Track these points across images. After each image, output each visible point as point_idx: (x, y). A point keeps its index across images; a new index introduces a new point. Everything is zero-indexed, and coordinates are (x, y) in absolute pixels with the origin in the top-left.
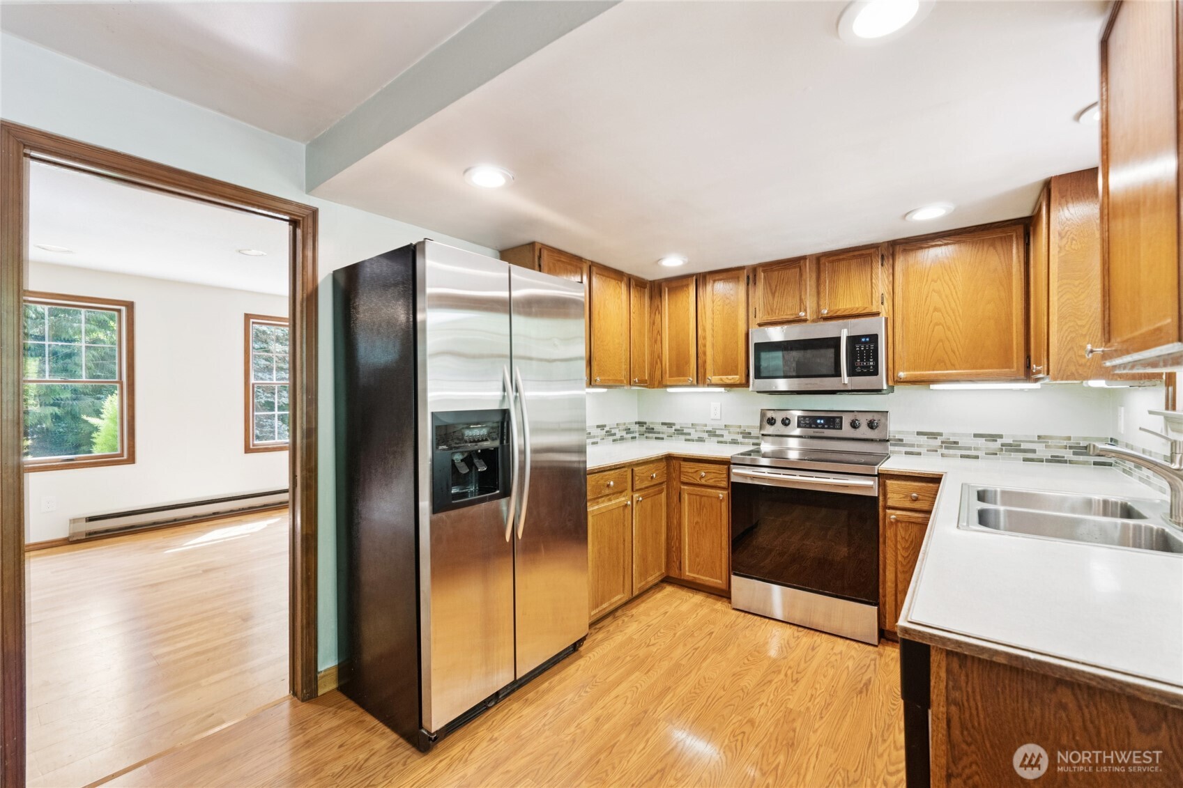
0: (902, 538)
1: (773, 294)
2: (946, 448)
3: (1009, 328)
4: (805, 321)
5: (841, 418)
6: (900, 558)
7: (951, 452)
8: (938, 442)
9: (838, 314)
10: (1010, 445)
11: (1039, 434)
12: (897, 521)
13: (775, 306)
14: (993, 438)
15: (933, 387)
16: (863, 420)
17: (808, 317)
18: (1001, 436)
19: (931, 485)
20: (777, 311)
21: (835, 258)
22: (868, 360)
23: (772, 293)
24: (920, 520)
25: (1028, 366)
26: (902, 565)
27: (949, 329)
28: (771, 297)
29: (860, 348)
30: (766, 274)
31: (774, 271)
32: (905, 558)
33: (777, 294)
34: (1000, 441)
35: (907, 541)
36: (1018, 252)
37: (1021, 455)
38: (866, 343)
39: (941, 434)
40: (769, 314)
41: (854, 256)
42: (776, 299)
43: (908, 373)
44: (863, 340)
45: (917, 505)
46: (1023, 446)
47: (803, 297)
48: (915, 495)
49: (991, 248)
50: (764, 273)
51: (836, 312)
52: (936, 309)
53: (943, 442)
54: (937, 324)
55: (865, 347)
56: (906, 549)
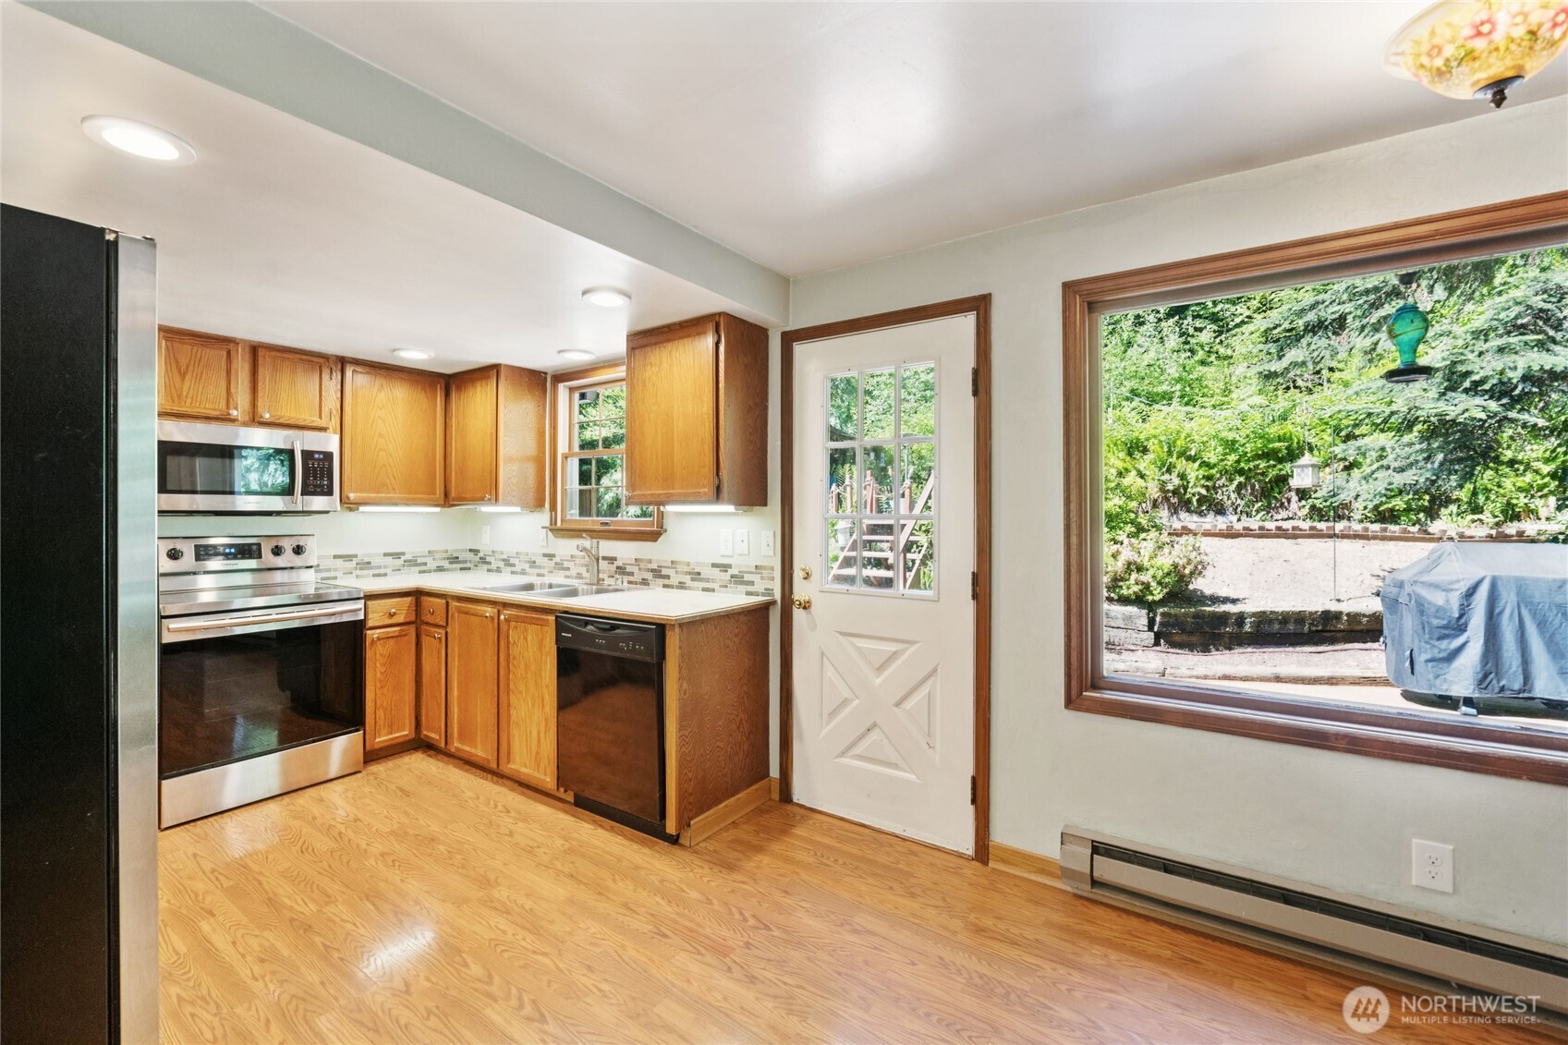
0: (381, 655)
1: (183, 375)
2: (361, 569)
3: (434, 460)
4: (233, 421)
5: (259, 545)
6: (379, 675)
7: (365, 572)
8: (353, 564)
9: (281, 421)
10: (410, 561)
11: (431, 549)
12: (379, 639)
13: (185, 394)
14: (397, 555)
15: (362, 509)
16: (287, 545)
17: (239, 418)
18: (403, 554)
19: (405, 599)
20: (189, 401)
21: (279, 354)
22: (322, 479)
23: (180, 372)
24: (397, 634)
25: (446, 495)
26: (380, 682)
27: (391, 456)
28: (178, 379)
29: (313, 464)
30: (169, 344)
31: (184, 343)
32: (382, 673)
33: (188, 377)
34: (403, 558)
35: (384, 656)
36: (441, 401)
37: (418, 569)
38: (319, 460)
39: (356, 556)
40: (173, 401)
41: (302, 359)
42: (187, 384)
43: (359, 495)
44: (317, 456)
45: (394, 620)
46: (420, 560)
47: (233, 390)
48: (393, 610)
49: (423, 392)
50: (166, 341)
51: (278, 419)
52: (380, 435)
53: (357, 564)
54: (380, 450)
55: (319, 465)
56: (383, 665)
